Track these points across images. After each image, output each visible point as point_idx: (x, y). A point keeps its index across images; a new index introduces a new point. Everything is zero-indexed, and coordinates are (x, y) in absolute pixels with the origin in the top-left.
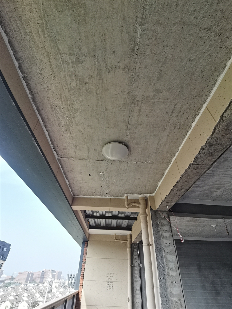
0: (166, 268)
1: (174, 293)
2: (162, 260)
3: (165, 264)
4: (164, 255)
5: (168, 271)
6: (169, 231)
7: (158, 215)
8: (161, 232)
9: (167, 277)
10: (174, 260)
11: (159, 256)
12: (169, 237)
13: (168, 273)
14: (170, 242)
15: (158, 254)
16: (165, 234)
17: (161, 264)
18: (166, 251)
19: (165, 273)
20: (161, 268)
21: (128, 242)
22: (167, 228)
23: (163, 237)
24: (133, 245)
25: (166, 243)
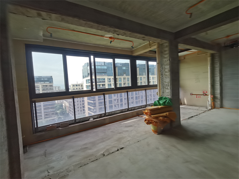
0: (164, 72)
1: (166, 81)
2: (163, 69)
4: (164, 66)
5: (165, 73)
7: (163, 46)
8: (163, 55)
9: (164, 76)
10: (168, 68)
12: (168, 57)
15: (161, 67)
19: (163, 74)
21: (208, 54)
22: (167, 52)
23: (164, 58)
24: (214, 54)
25: (165, 61)
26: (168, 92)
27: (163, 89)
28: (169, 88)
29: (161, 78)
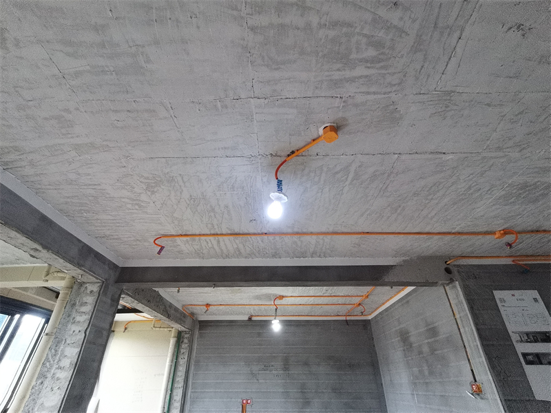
0: (55, 366)
1: (47, 405)
2: (55, 355)
3: (56, 361)
4: (62, 347)
5: (56, 371)
6: (88, 313)
7: (82, 289)
8: (74, 314)
9: (46, 383)
10: (74, 354)
11: (53, 351)
12: (84, 321)
13: (53, 374)
14: (80, 329)
15: (54, 347)
16: (78, 318)
17: (50, 361)
18: (68, 342)
20: (46, 367)
21: (173, 330)
22: (88, 308)
23: (74, 322)
24: (183, 334)
25: (74, 331)
29: (34, 390)
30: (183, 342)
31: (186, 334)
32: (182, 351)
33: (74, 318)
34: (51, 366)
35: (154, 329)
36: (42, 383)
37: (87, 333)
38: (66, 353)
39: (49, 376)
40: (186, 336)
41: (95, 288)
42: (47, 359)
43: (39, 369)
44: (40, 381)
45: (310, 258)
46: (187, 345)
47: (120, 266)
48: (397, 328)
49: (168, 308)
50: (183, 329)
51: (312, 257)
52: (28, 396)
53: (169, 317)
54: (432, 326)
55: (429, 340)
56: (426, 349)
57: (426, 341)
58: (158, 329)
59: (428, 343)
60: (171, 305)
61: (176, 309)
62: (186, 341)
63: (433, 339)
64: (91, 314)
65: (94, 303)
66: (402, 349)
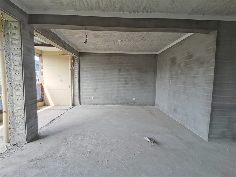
1: (17, 79)
2: (10, 60)
3: (12, 63)
4: (12, 56)
7: (9, 25)
8: (11, 40)
9: (12, 71)
10: (19, 60)
11: (7, 57)
12: (18, 44)
13: (13, 68)
14: (18, 47)
16: (14, 42)
18: (14, 54)
19: (11, 68)
20: (8, 65)
21: (69, 56)
22: (18, 36)
23: (13, 44)
24: (74, 58)
25: (15, 49)
26: (20, 95)
27: (12, 90)
28: (21, 88)
29: (8, 74)
30: (75, 61)
31: (76, 58)
32: (75, 65)
33: (12, 42)
34: (11, 65)
35: (61, 55)
36: (10, 71)
37: (22, 50)
38: (15, 59)
39: (12, 68)
40: (76, 59)
41: (17, 25)
42: (7, 61)
43: (5, 65)
44: (9, 71)
45: (141, 13)
46: (77, 62)
47: (27, 13)
48: (171, 57)
49: (64, 44)
50: (74, 55)
51: (143, 12)
52: (7, 76)
53: (65, 48)
54: (191, 54)
55: (187, 61)
56: (183, 64)
57: (185, 61)
58: (62, 55)
59: (186, 62)
60: (65, 43)
61: (68, 45)
62: (76, 61)
63: (188, 60)
64: (20, 40)
65: (20, 34)
66: (170, 65)
